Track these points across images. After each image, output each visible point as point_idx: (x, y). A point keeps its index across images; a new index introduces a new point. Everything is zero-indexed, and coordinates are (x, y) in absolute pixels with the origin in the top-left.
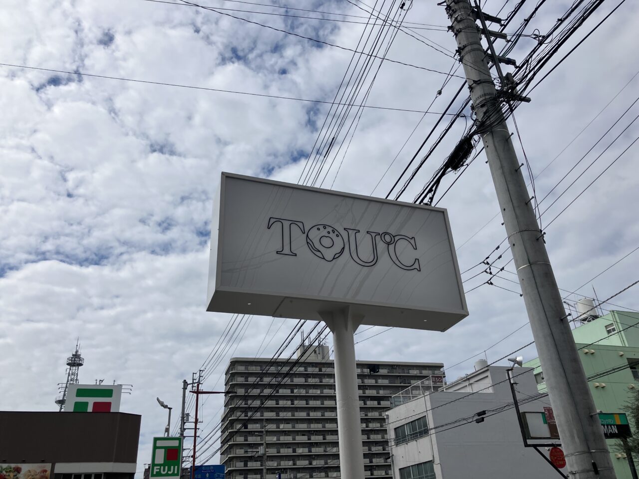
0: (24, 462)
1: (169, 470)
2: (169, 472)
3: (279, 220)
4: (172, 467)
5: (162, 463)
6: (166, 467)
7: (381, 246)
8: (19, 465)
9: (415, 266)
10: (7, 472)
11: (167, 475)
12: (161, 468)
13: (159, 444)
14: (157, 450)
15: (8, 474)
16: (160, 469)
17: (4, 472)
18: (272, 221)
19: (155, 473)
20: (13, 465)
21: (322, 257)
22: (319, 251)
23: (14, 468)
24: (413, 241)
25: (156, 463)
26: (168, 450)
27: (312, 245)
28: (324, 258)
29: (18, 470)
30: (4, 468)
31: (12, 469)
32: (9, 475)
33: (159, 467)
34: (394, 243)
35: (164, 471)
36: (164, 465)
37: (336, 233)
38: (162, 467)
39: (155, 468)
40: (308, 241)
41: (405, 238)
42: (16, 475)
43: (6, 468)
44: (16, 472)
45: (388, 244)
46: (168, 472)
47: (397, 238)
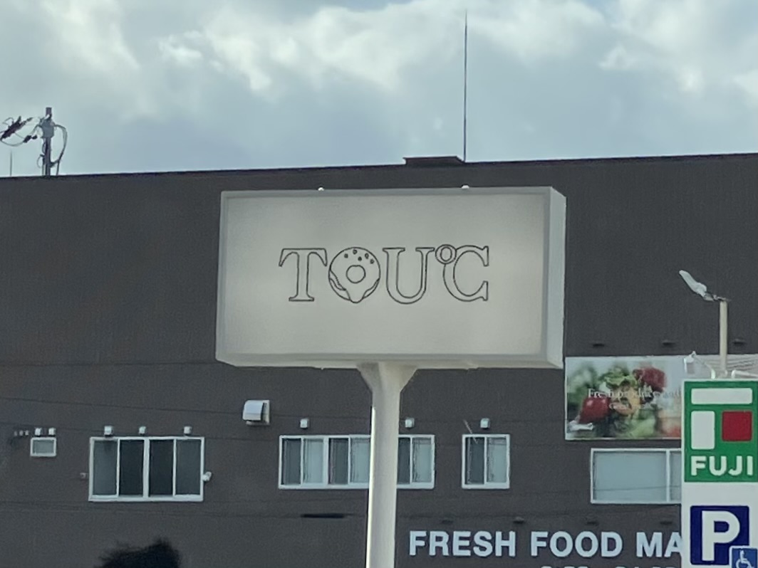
0: (668, 348)
1: (732, 465)
2: (732, 472)
3: (294, 251)
4: (739, 459)
5: (712, 446)
6: (724, 459)
7: (435, 267)
8: (656, 362)
9: (482, 293)
10: (614, 387)
11: (726, 478)
12: (708, 460)
13: (698, 396)
14: (694, 414)
15: (617, 395)
16: (707, 463)
17: (604, 389)
18: (286, 253)
19: (694, 473)
20: (632, 362)
21: (346, 296)
22: (344, 290)
23: (638, 373)
24: (484, 253)
25: (694, 447)
26: (724, 414)
27: (336, 282)
28: (350, 300)
29: (654, 380)
30: (599, 374)
31: (631, 378)
32: (624, 400)
33: (703, 458)
34: (454, 262)
35: (718, 467)
36: (717, 452)
37: (371, 257)
38: (712, 459)
39: (694, 459)
40: (332, 276)
41: (472, 248)
42: (649, 399)
43: (609, 374)
44: (647, 390)
45: (445, 263)
46: (728, 469)
47: (460, 252)
